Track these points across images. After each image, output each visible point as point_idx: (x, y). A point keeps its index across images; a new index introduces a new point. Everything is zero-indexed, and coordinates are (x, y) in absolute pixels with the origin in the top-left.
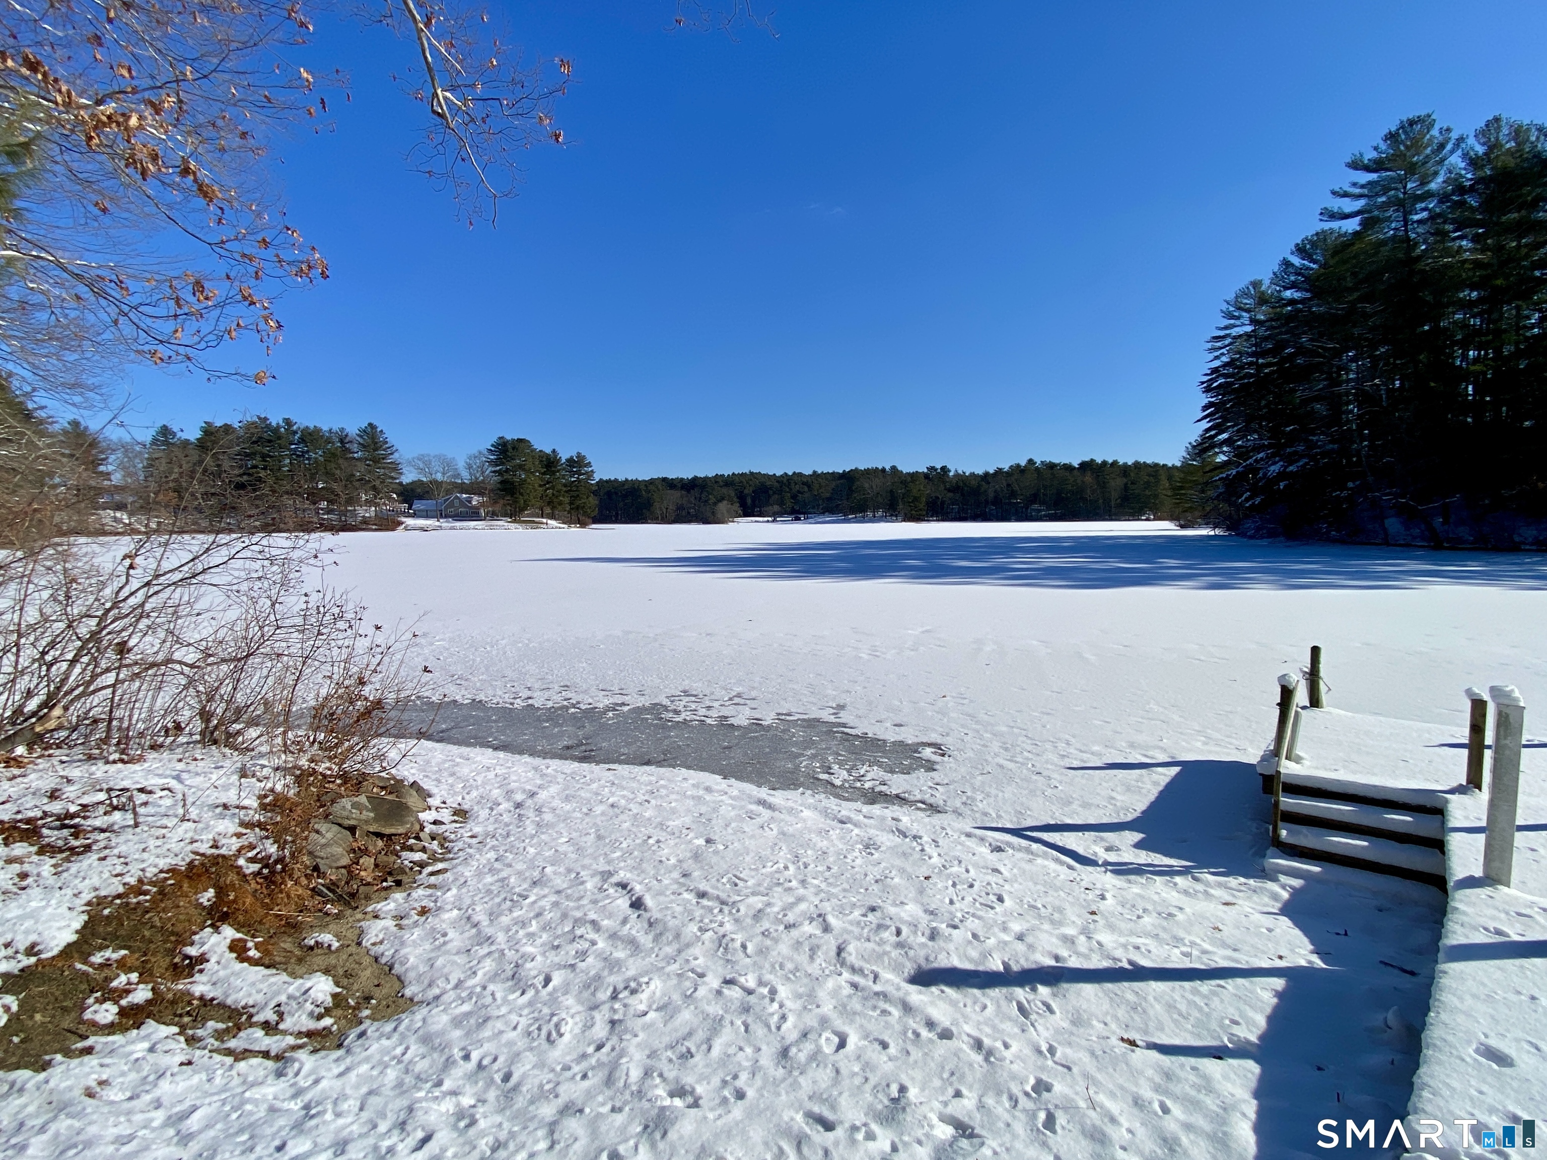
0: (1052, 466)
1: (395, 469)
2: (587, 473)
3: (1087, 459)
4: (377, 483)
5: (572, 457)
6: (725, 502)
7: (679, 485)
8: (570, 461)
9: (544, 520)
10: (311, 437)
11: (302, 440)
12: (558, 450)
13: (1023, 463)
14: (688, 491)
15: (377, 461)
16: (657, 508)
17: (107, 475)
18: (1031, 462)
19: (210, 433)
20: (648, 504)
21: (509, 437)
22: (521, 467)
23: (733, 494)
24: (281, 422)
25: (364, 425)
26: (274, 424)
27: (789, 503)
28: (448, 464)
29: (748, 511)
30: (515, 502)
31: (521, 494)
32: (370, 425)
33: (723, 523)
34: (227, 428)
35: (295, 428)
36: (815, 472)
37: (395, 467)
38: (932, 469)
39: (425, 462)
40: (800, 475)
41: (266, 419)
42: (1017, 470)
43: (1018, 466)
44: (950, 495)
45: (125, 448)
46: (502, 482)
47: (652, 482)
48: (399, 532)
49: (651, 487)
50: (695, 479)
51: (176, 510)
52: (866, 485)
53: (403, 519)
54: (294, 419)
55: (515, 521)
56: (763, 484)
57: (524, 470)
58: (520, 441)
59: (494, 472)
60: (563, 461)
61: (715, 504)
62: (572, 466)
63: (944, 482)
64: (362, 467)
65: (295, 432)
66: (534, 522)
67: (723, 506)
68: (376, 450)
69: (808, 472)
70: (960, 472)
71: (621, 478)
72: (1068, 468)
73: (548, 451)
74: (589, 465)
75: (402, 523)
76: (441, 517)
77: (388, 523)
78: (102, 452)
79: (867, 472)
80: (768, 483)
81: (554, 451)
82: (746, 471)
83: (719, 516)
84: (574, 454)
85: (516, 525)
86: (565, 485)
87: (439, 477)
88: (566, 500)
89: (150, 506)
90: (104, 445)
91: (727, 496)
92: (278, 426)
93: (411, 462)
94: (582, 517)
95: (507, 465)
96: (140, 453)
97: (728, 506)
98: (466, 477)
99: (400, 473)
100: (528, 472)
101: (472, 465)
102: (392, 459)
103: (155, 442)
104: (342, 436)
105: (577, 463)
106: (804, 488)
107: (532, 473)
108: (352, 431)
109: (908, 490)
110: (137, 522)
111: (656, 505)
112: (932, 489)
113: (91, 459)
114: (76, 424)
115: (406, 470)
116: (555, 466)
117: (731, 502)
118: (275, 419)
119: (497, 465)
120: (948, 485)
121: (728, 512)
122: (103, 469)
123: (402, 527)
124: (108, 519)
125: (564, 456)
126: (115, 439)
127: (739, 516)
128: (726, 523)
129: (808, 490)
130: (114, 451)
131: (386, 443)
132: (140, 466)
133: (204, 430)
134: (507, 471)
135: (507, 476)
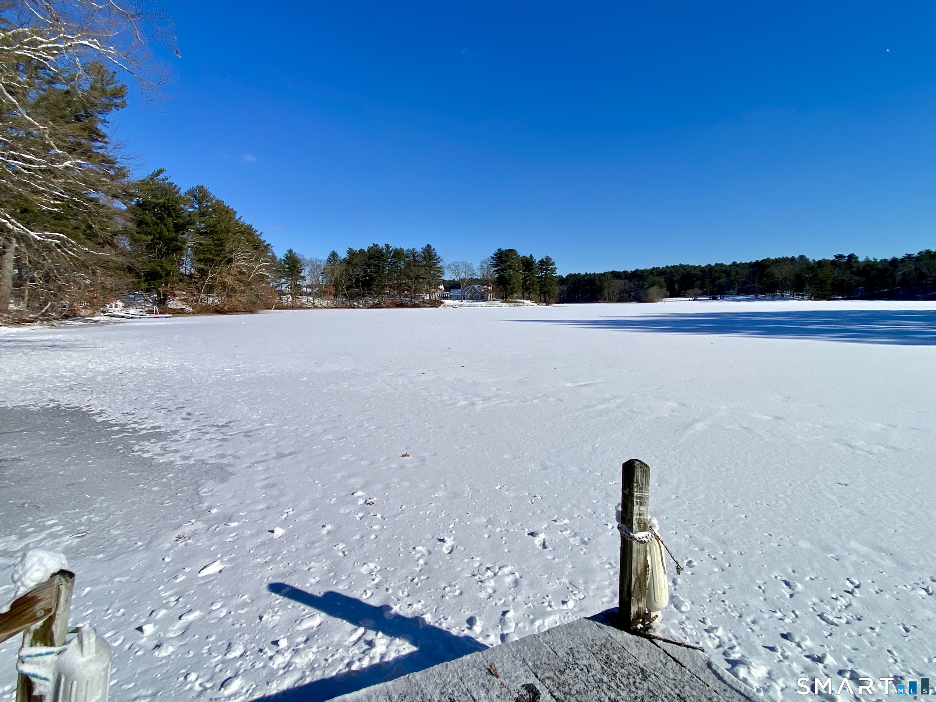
1: (440, 271)
2: (551, 269)
4: (431, 280)
5: (542, 260)
6: (655, 287)
7: (624, 276)
8: (542, 262)
9: (523, 301)
10: (398, 254)
11: (394, 257)
12: (534, 255)
14: (630, 280)
15: (431, 267)
16: (606, 292)
20: (600, 290)
21: (504, 249)
22: (510, 267)
23: (662, 280)
24: (384, 247)
25: (425, 246)
26: (381, 247)
27: (709, 287)
28: (468, 267)
29: (674, 294)
30: (505, 289)
31: (510, 285)
32: (428, 245)
33: (652, 302)
34: (361, 251)
35: (391, 249)
36: (734, 263)
37: (440, 270)
38: (840, 256)
39: (456, 267)
40: (722, 265)
41: (377, 245)
44: (856, 278)
45: (312, 263)
46: (499, 277)
47: (604, 275)
48: (440, 309)
49: (603, 278)
50: (637, 271)
51: (335, 296)
52: (776, 272)
53: (443, 301)
54: (390, 245)
55: (505, 302)
56: (688, 273)
57: (511, 269)
58: (510, 250)
59: (495, 271)
60: (537, 262)
61: (648, 288)
62: (542, 265)
63: (851, 267)
64: (422, 270)
65: (391, 252)
66: (517, 302)
67: (654, 290)
68: (430, 260)
69: (728, 262)
70: (871, 259)
71: (583, 273)
73: (528, 256)
74: (553, 264)
75: (442, 303)
76: (464, 299)
77: (435, 304)
78: (301, 266)
79: (777, 261)
80: (693, 272)
81: (531, 256)
83: (650, 297)
84: (544, 257)
85: (505, 304)
86: (538, 278)
87: (463, 276)
88: (538, 287)
89: (321, 294)
90: (302, 262)
91: (659, 282)
92: (383, 249)
93: (449, 268)
94: (547, 298)
95: (503, 266)
96: (320, 266)
97: (659, 290)
98: (478, 274)
99: (443, 274)
100: (514, 269)
101: (482, 267)
102: (439, 265)
103: (329, 260)
104: (414, 254)
105: (546, 263)
106: (724, 275)
107: (517, 271)
108: (419, 250)
109: (815, 275)
110: (317, 302)
111: (606, 290)
112: (838, 274)
113: (296, 269)
114: (290, 251)
115: (446, 272)
116: (532, 266)
117: (661, 287)
118: (382, 245)
119: (496, 267)
120: (855, 270)
121: (657, 294)
122: (302, 274)
123: (442, 305)
124: (304, 301)
125: (537, 259)
126: (308, 258)
127: (667, 297)
128: (656, 301)
129: (727, 277)
130: (308, 265)
131: (436, 256)
132: (320, 273)
133: (349, 253)
134: (502, 270)
135: (502, 273)
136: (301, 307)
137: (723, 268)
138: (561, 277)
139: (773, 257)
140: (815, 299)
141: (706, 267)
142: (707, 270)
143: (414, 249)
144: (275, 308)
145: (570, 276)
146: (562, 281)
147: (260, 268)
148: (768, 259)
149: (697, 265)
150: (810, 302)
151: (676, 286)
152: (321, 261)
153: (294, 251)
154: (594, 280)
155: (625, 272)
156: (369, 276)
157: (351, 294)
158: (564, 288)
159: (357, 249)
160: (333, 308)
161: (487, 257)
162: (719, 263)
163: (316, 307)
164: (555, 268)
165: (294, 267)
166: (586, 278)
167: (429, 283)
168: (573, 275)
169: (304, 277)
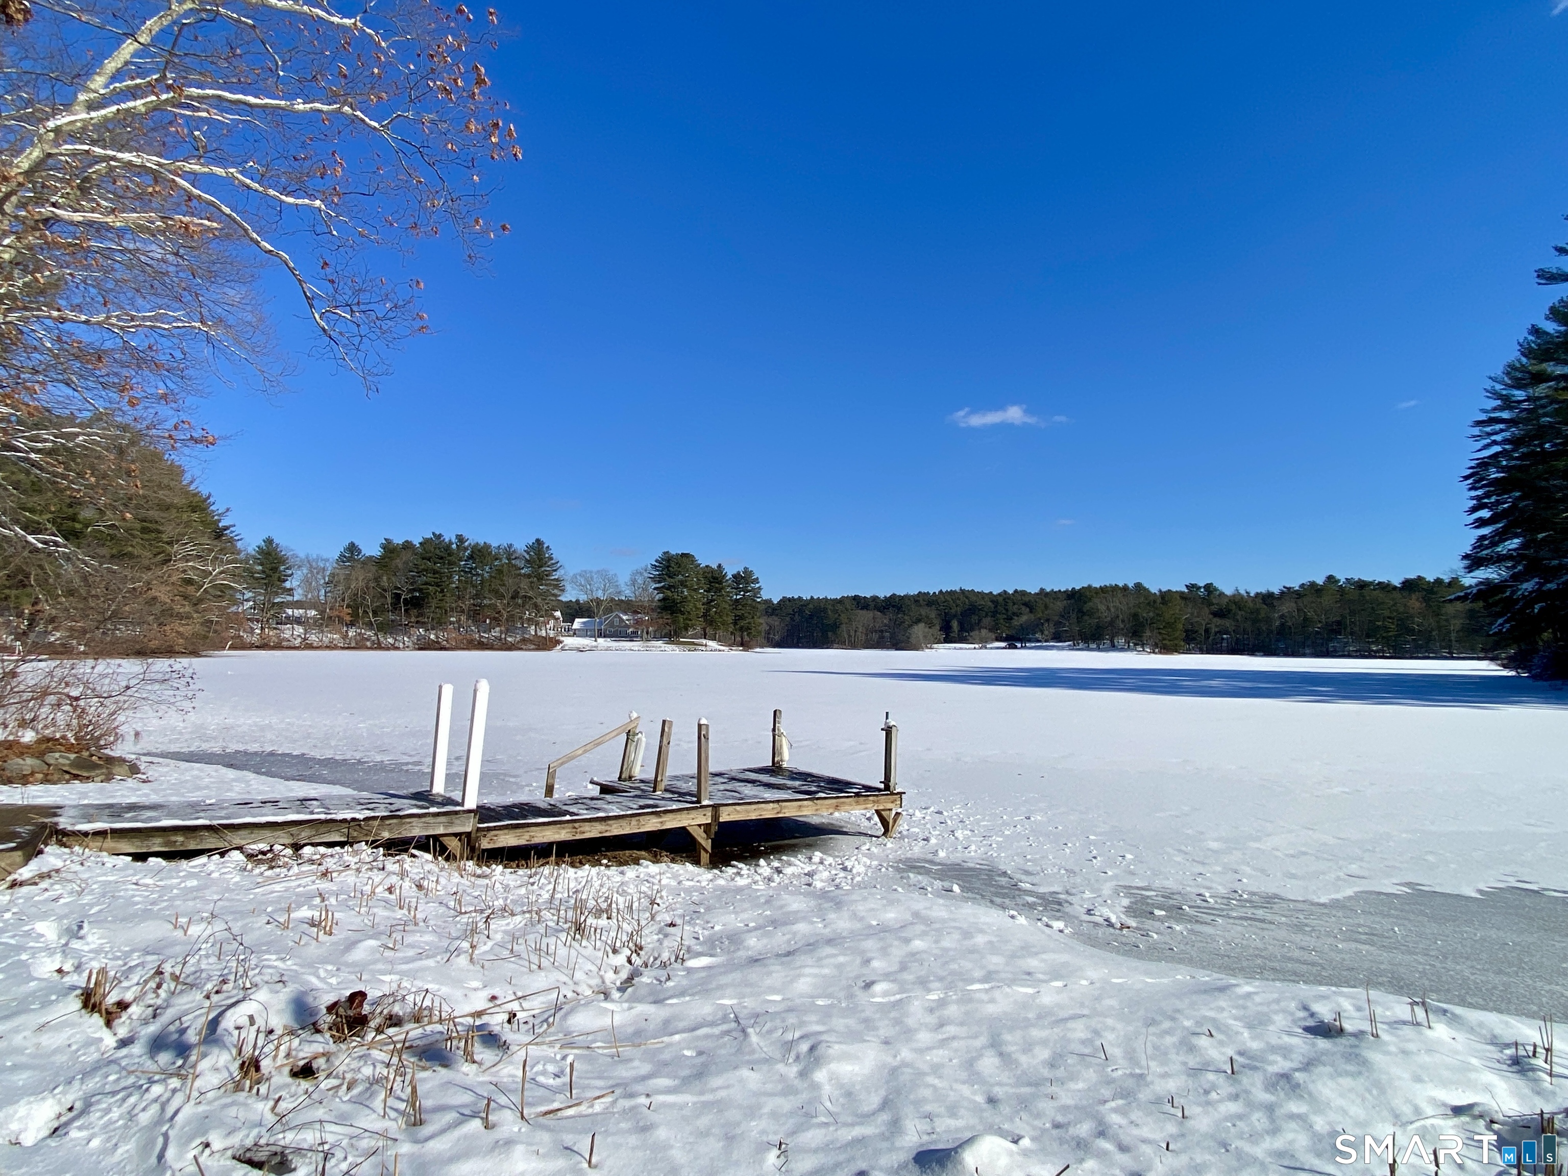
0: (1362, 585)
1: (556, 587)
2: (753, 589)
3: (1413, 576)
4: (539, 600)
5: (739, 573)
6: (922, 625)
7: (872, 605)
8: (736, 577)
9: (704, 641)
10: (480, 554)
11: (471, 557)
12: (724, 566)
13: (1320, 581)
14: (882, 612)
15: (541, 578)
16: (844, 631)
17: (290, 591)
18: (1330, 579)
19: (389, 549)
20: (835, 627)
21: (673, 552)
22: (683, 584)
23: (933, 615)
24: (454, 540)
25: (531, 541)
26: (447, 540)
27: (1004, 628)
28: (610, 580)
29: (951, 636)
30: (674, 622)
31: (682, 613)
32: (538, 540)
33: (918, 649)
34: (407, 545)
35: (466, 544)
36: (1042, 590)
37: (558, 585)
38: (1194, 587)
39: (587, 578)
40: (1024, 593)
41: (440, 536)
42: (1312, 588)
43: (1313, 584)
44: (1217, 621)
45: (309, 563)
46: (664, 599)
47: (841, 601)
48: (554, 654)
49: (839, 607)
51: (350, 625)
52: (1102, 608)
53: (561, 638)
54: (466, 535)
55: (671, 642)
56: (972, 603)
57: (686, 586)
58: (683, 555)
59: (656, 589)
60: (729, 576)
61: (910, 626)
62: (738, 583)
63: (1210, 604)
64: (524, 584)
65: (466, 549)
66: (694, 644)
67: (919, 630)
68: (541, 566)
69: (1033, 589)
70: (1243, 592)
71: (806, 596)
72: (1384, 587)
73: (714, 566)
74: (756, 581)
75: (559, 642)
76: (600, 636)
77: (546, 644)
78: (288, 568)
79: (1103, 589)
81: (719, 566)
82: (957, 588)
83: (913, 640)
84: (741, 569)
85: (672, 646)
86: (731, 603)
87: (600, 594)
88: (730, 619)
89: (325, 621)
90: (291, 562)
91: (927, 617)
92: (451, 543)
93: (574, 580)
94: (746, 638)
95: (670, 581)
96: (324, 569)
97: (927, 630)
98: (627, 593)
99: (563, 591)
100: (691, 589)
101: (634, 582)
102: (556, 575)
103: (342, 558)
104: (509, 552)
105: (744, 579)
106: (1025, 610)
107: (695, 590)
108: (520, 545)
109: (1158, 615)
110: (313, 638)
111: (844, 627)
112: (1192, 614)
113: (277, 575)
114: (269, 541)
115: (568, 587)
116: (720, 583)
117: (931, 625)
118: (449, 536)
119: (659, 582)
120: (1214, 608)
121: (925, 637)
122: (288, 585)
123: (559, 647)
124: (287, 634)
125: (730, 571)
126: (302, 555)
127: (939, 642)
128: (922, 649)
129: (1031, 612)
130: (299, 567)
131: (551, 559)
132: (322, 582)
133: (384, 547)
134: (669, 588)
135: (669, 593)
136: (278, 646)
137: (1026, 599)
138: (769, 602)
139: (1096, 585)
140: (1160, 653)
141: (999, 595)
142: (1000, 599)
143: (510, 546)
144: (232, 648)
145: (784, 600)
146: (771, 609)
147: (221, 573)
148: (1090, 586)
149: (986, 591)
150: (1153, 656)
151: (955, 624)
152: (328, 560)
153: (276, 541)
154: (825, 610)
155: (875, 598)
156: (420, 590)
157: (381, 623)
158: (775, 621)
159: (398, 540)
160: (343, 648)
161: (643, 566)
162: (1019, 589)
163: (310, 647)
164: (759, 588)
165: (275, 569)
166: (811, 606)
167: (536, 606)
168: (789, 600)
169: (291, 589)
